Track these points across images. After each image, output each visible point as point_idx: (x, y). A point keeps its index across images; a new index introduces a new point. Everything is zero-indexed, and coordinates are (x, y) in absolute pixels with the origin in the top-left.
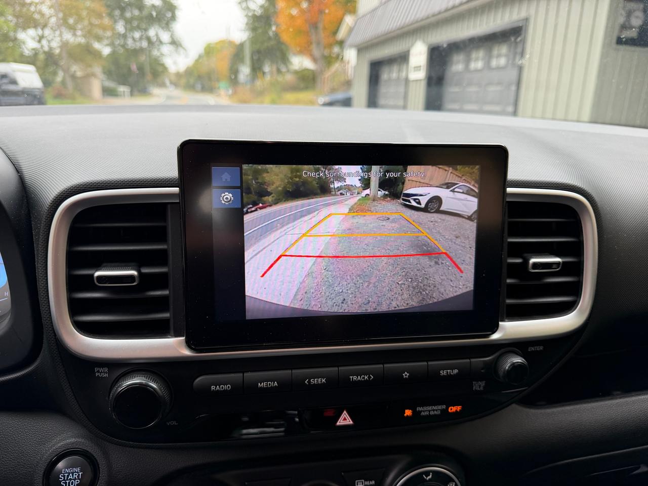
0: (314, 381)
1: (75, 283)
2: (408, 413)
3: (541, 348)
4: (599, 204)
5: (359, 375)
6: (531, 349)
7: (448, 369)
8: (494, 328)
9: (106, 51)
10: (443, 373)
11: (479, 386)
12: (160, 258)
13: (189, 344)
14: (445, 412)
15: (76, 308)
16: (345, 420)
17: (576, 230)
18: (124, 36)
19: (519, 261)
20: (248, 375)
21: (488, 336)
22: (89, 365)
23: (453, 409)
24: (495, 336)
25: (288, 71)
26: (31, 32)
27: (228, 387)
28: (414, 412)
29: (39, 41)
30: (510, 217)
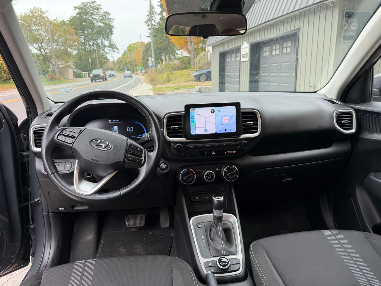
0: (208, 145)
1: (168, 129)
2: (225, 152)
3: (251, 140)
4: (260, 112)
5: (216, 145)
6: (249, 140)
7: (232, 143)
8: (240, 136)
9: (75, 52)
10: (231, 144)
11: (239, 147)
12: (181, 125)
13: (187, 139)
14: (232, 152)
15: (168, 133)
16: (213, 153)
17: (256, 117)
18: (84, 44)
19: (245, 123)
20: (196, 144)
21: (240, 137)
22: (170, 143)
23: (234, 152)
24: (241, 137)
25: (175, 58)
26: (36, 45)
27: (193, 146)
28: (226, 152)
29: (40, 50)
30: (242, 115)
